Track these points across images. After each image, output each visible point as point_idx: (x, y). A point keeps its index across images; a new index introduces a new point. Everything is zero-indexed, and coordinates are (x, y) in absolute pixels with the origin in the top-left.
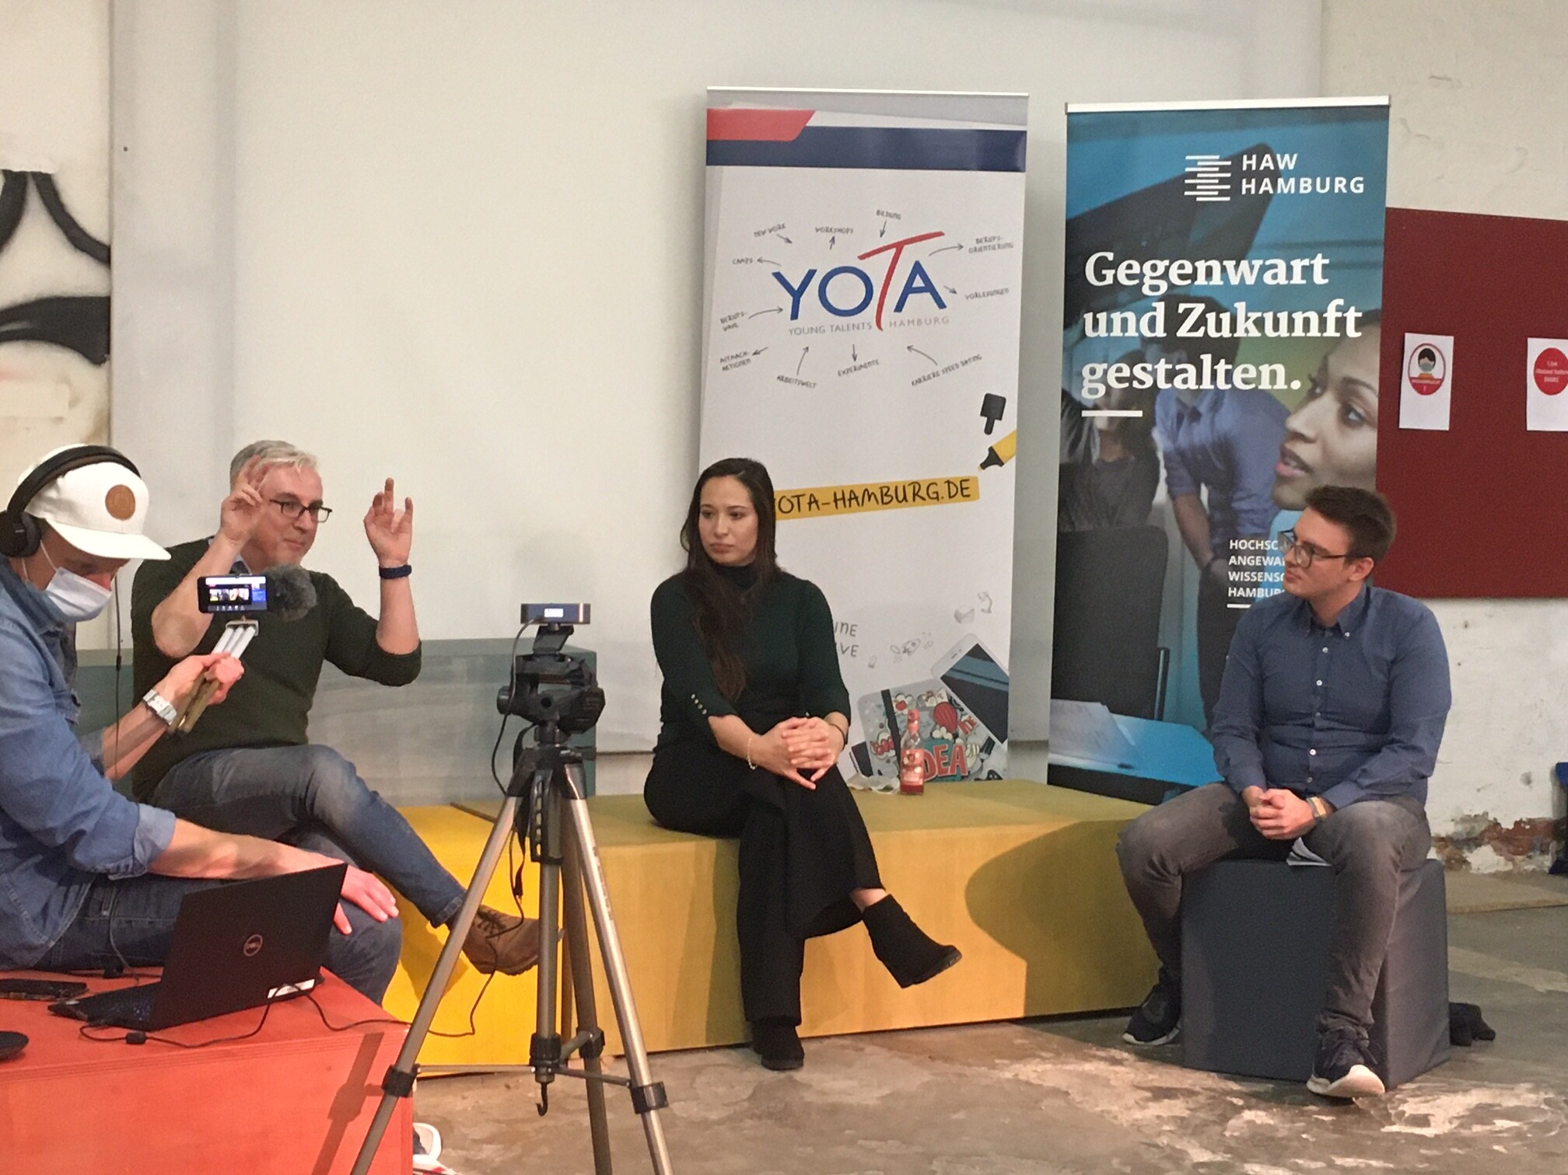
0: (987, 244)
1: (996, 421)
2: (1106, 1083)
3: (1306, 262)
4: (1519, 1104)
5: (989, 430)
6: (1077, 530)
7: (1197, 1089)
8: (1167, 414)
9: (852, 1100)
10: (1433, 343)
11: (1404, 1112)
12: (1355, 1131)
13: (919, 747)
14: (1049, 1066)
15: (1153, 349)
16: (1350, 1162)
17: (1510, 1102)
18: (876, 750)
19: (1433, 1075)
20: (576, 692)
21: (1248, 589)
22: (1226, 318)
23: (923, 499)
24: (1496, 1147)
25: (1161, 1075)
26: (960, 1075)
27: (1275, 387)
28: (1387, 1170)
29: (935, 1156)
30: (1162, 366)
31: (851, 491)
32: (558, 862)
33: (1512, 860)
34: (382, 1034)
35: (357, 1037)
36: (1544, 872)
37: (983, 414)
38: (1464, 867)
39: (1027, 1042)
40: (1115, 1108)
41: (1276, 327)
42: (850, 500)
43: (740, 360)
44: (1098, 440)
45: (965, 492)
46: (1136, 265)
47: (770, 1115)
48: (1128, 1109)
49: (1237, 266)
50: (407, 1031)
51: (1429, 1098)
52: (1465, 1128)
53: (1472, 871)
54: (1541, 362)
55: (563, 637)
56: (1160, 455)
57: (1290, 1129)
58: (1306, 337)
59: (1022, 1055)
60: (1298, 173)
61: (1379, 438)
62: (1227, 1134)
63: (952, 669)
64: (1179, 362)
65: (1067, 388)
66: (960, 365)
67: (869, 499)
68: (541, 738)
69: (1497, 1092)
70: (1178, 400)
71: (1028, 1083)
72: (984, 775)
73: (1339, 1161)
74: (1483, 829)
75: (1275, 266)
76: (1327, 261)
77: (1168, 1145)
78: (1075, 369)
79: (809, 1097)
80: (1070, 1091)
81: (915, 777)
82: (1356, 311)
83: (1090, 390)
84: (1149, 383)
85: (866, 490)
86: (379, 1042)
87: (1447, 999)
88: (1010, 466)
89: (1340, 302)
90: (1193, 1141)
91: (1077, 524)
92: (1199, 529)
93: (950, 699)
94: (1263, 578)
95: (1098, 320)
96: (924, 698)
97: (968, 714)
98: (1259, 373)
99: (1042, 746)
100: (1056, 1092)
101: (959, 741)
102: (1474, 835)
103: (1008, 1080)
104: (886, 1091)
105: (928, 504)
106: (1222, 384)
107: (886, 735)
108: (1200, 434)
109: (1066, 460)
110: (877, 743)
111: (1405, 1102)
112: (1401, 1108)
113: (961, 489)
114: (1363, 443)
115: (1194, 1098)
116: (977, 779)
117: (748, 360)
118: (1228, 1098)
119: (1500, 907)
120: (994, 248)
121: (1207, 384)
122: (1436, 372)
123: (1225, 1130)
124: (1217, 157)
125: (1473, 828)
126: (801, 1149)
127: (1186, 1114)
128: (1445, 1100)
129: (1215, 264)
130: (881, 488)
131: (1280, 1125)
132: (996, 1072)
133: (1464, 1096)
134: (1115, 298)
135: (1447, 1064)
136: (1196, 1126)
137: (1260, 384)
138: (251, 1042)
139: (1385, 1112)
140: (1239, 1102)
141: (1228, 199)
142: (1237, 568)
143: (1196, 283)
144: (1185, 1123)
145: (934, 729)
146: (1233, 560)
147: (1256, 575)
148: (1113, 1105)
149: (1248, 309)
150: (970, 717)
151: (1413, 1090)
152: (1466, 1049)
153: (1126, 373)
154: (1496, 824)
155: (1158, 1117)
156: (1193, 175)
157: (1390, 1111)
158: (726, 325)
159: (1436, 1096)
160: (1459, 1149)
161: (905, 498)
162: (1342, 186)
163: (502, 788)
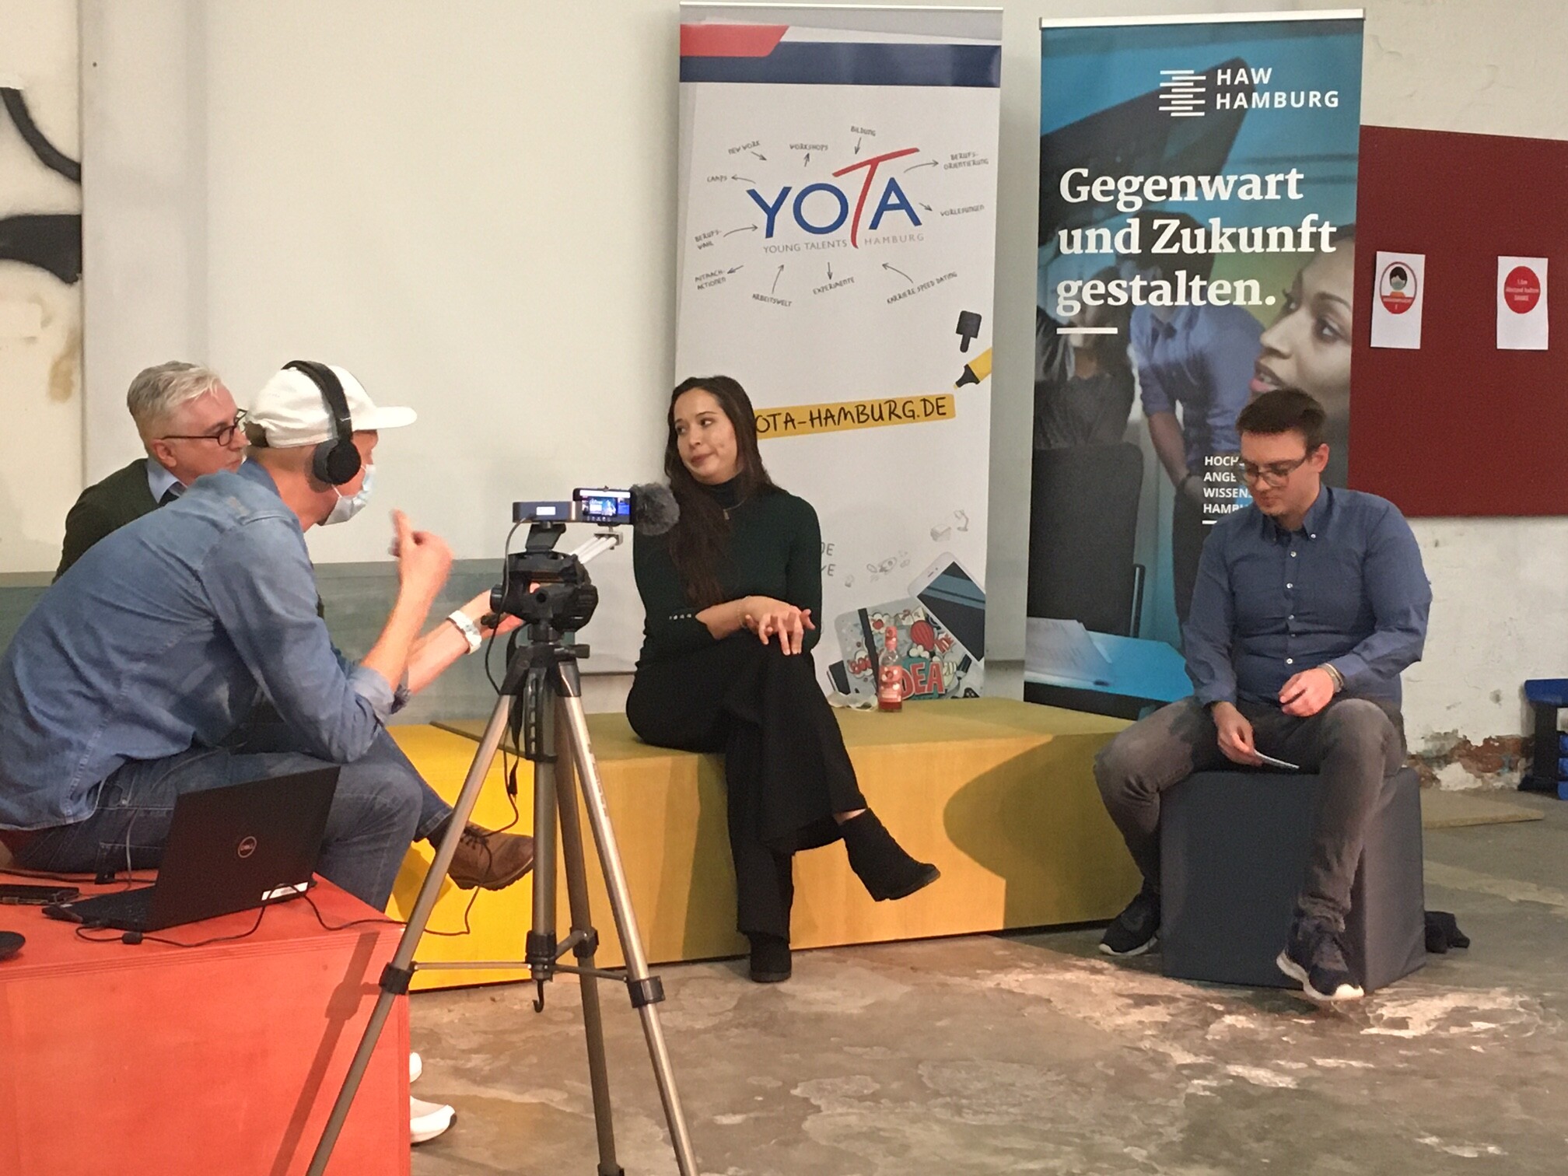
0: (962, 160)
1: (972, 339)
2: (1087, 991)
3: (1281, 177)
4: (1495, 1007)
5: (964, 347)
6: (1053, 447)
7: (1178, 996)
8: (1141, 332)
9: (837, 1009)
10: (1403, 261)
11: (1382, 1015)
12: (1335, 1034)
13: (896, 664)
14: (1030, 976)
15: (1128, 265)
16: (1331, 1062)
17: (1485, 1005)
18: (854, 669)
19: (1408, 980)
20: (569, 590)
21: (1223, 506)
22: (1200, 233)
23: (900, 417)
24: (1474, 1048)
25: (1141, 984)
26: (943, 985)
27: (1250, 303)
28: (1367, 1070)
29: (920, 1061)
30: (1137, 283)
31: (828, 410)
32: (553, 760)
33: (1481, 777)
34: (378, 934)
35: (354, 936)
36: (1512, 789)
37: (958, 332)
38: (1434, 784)
39: (1007, 953)
40: (1097, 1015)
41: (1251, 243)
42: (826, 418)
43: (714, 279)
44: (1073, 357)
45: (941, 410)
46: (1110, 180)
47: (755, 1025)
48: (1110, 1015)
49: (1211, 182)
50: (403, 930)
51: (1406, 1002)
52: (1442, 1030)
53: (1442, 789)
54: (1512, 279)
55: (556, 535)
56: (1135, 372)
57: (1270, 1032)
58: (1280, 253)
59: (1003, 966)
60: (1272, 87)
61: (1353, 355)
62: (1209, 1037)
63: (929, 588)
64: (1155, 279)
65: (1042, 306)
66: (936, 282)
67: (845, 418)
68: (535, 638)
69: (1473, 996)
70: (1153, 317)
71: (1010, 992)
72: (961, 693)
73: (1320, 1062)
74: (1453, 746)
75: (1249, 182)
76: (1301, 176)
77: (1151, 1048)
78: (1049, 288)
79: (792, 1006)
80: (1052, 999)
81: (894, 693)
82: (1331, 226)
83: (1065, 307)
84: (1124, 301)
85: (842, 408)
86: (375, 942)
87: (1422, 906)
88: (986, 383)
89: (1315, 217)
90: (1176, 1045)
91: (1052, 442)
92: (1174, 446)
93: (927, 617)
94: (1238, 495)
95: (1073, 237)
96: (901, 616)
97: (946, 632)
98: (1234, 289)
99: (1019, 665)
100: (1039, 1000)
101: (936, 659)
102: (1443, 753)
103: (990, 989)
104: (869, 1001)
105: (904, 423)
106: (1196, 301)
107: (863, 654)
108: (1175, 350)
109: (1042, 378)
110: (854, 662)
111: (1382, 1006)
112: (1379, 1012)
113: (936, 408)
114: (1338, 359)
115: (1176, 1004)
116: (954, 697)
117: (723, 279)
118: (1209, 1004)
119: (1469, 823)
120: (969, 164)
121: (1181, 301)
122: (1407, 291)
123: (1206, 1034)
124: (1192, 72)
125: (1443, 746)
126: (788, 1056)
127: (1167, 1019)
128: (1422, 1004)
129: (1190, 180)
130: (857, 407)
131: (1260, 1029)
132: (978, 981)
133: (1441, 1000)
134: (1089, 215)
135: (1422, 971)
136: (1178, 1030)
137: (1235, 300)
138: (249, 941)
139: (1363, 1016)
140: (1220, 1008)
141: (1202, 114)
142: (1211, 485)
143: (1171, 199)
144: (1167, 1028)
145: (911, 648)
146: (1208, 477)
147: (1231, 492)
148: (1095, 1011)
149: (1223, 226)
150: (947, 635)
151: (1390, 995)
152: (1440, 956)
153: (1101, 290)
154: (1466, 742)
155: (1140, 1022)
156: (1168, 90)
157: (1369, 1015)
158: (700, 243)
159: (1413, 1001)
160: (1438, 1049)
161: (881, 417)
162: (1316, 100)
163: (496, 688)
